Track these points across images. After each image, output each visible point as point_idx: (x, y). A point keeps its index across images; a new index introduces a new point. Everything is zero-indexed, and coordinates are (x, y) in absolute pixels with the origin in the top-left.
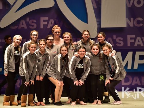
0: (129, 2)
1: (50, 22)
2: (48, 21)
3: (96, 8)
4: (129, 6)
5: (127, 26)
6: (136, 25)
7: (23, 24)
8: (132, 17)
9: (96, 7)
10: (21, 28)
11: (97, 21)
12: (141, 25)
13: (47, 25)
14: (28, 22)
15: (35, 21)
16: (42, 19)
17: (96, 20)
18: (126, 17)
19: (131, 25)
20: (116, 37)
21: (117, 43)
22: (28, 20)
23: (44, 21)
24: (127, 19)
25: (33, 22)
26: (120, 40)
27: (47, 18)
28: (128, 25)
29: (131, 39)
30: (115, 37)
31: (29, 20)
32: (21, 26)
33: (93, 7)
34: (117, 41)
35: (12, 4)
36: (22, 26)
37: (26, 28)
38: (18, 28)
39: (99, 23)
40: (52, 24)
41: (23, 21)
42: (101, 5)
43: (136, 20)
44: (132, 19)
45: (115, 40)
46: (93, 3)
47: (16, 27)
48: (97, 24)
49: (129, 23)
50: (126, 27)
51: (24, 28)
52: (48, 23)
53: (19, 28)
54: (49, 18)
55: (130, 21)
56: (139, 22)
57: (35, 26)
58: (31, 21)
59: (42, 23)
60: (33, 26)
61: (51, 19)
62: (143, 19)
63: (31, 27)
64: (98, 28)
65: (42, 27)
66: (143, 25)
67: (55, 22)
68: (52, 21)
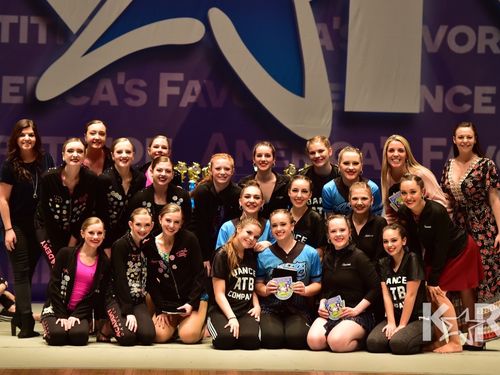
0: (433, 37)
1: (189, 89)
2: (183, 85)
3: (330, 52)
4: (433, 48)
5: (423, 110)
6: (451, 107)
7: (105, 91)
8: (439, 84)
9: (330, 47)
10: (102, 103)
11: (333, 92)
12: (467, 107)
13: (178, 98)
14: (122, 86)
15: (143, 83)
16: (165, 78)
17: (330, 87)
18: (422, 83)
19: (437, 107)
22: (121, 78)
23: (171, 84)
24: (425, 87)
25: (136, 87)
27: (179, 77)
28: (427, 105)
29: (434, 148)
31: (127, 79)
32: (100, 97)
33: (323, 47)
35: (74, 29)
36: (103, 98)
37: (114, 102)
38: (90, 102)
39: (339, 96)
40: (193, 93)
41: (107, 84)
42: (345, 41)
43: (451, 93)
44: (439, 89)
46: (321, 36)
47: (83, 100)
48: (333, 101)
49: (429, 101)
50: (420, 113)
51: (108, 102)
52: (182, 92)
53: (95, 102)
54: (185, 77)
55: (433, 93)
56: (459, 99)
57: (143, 98)
58: (130, 83)
59: (165, 91)
60: (136, 98)
61: (194, 78)
62: (473, 90)
63: (130, 102)
64: (334, 112)
65: (163, 102)
66: (472, 109)
67: (203, 89)
68: (196, 85)
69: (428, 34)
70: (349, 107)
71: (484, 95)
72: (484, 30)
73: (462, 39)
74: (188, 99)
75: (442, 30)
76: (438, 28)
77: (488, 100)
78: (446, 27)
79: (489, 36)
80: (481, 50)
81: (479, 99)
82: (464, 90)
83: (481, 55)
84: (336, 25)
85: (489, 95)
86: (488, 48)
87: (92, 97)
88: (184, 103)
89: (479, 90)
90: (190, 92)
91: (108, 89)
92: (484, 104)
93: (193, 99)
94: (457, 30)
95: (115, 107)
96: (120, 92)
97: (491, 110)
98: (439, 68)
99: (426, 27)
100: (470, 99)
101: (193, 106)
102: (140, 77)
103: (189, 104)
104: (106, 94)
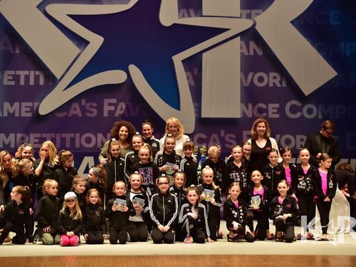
0: (246, 79)
1: (119, 107)
2: (116, 105)
3: (193, 86)
4: (247, 84)
5: (242, 116)
6: (256, 115)
7: (75, 109)
8: (250, 103)
9: (193, 84)
10: (73, 115)
11: (195, 107)
12: (265, 114)
13: (114, 112)
14: (84, 106)
15: (95, 105)
16: (106, 101)
17: (194, 105)
18: (241, 102)
19: (249, 115)
20: (226, 134)
21: (227, 142)
22: (83, 102)
23: (110, 104)
24: (243, 104)
25: (91, 106)
26: (231, 138)
27: (114, 101)
28: (244, 114)
29: (249, 136)
30: (222, 133)
31: (86, 103)
32: (72, 112)
33: (189, 84)
34: (227, 138)
35: (58, 77)
36: (75, 113)
37: (80, 115)
38: (67, 115)
39: (198, 110)
40: (122, 109)
41: (76, 105)
42: (200, 81)
43: (256, 107)
44: (250, 105)
45: (224, 138)
46: (188, 79)
47: (64, 114)
48: (195, 112)
49: (245, 111)
50: (241, 118)
51: (76, 115)
52: (116, 109)
53: (70, 115)
54: (117, 101)
55: (247, 108)
56: (261, 111)
57: (95, 112)
58: (88, 104)
59: (107, 109)
60: (92, 112)
61: (121, 101)
62: (267, 106)
63: (89, 115)
64: (196, 118)
65: (106, 114)
66: (267, 115)
67: (127, 107)
68: (123, 105)
69: (243, 77)
70: (203, 116)
71: (273, 108)
72: (272, 75)
73: (261, 79)
74: (119, 112)
75: (251, 75)
76: (248, 75)
77: (275, 111)
78: (253, 73)
79: (275, 78)
80: (271, 85)
81: (271, 110)
82: (263, 106)
83: (271, 87)
84: (196, 73)
85: (276, 108)
86: (274, 83)
87: (68, 112)
88: (117, 115)
89: (271, 106)
90: (120, 109)
92: (273, 113)
93: (122, 112)
94: (258, 75)
95: (80, 117)
96: (83, 109)
97: (277, 116)
98: (250, 95)
99: (242, 73)
100: (267, 110)
102: (93, 101)
103: (120, 115)
104: (76, 111)
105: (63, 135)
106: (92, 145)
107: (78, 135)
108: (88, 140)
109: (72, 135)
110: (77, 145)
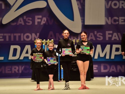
0: (108, 4)
1: (43, 20)
2: (41, 19)
4: (108, 7)
5: (106, 24)
6: (113, 23)
7: (21, 21)
8: (110, 17)
9: (80, 8)
11: (81, 20)
12: (117, 23)
13: (40, 22)
14: (25, 20)
15: (31, 19)
16: (37, 17)
17: (81, 18)
18: (105, 16)
19: (109, 23)
20: (97, 33)
21: (98, 37)
22: (25, 17)
23: (38, 19)
24: (106, 18)
25: (29, 20)
26: (100, 35)
27: (40, 17)
28: (107, 22)
29: (109, 34)
30: (96, 32)
32: (19, 23)
33: (79, 8)
34: (98, 35)
35: (12, 5)
37: (23, 24)
39: (83, 21)
40: (44, 21)
41: (21, 19)
43: (113, 19)
44: (110, 18)
45: (96, 35)
46: (78, 5)
47: (15, 24)
48: (82, 22)
49: (107, 21)
51: (21, 24)
52: (41, 20)
53: (18, 24)
54: (42, 16)
55: (108, 19)
56: (115, 21)
57: (31, 23)
58: (27, 19)
59: (37, 21)
60: (29, 23)
63: (27, 24)
64: (82, 25)
65: (36, 24)
66: (119, 23)
67: (47, 20)
68: (45, 19)
69: (106, 4)
70: (86, 24)
71: (122, 19)
72: (121, 2)
73: (115, 5)
74: (43, 23)
75: (110, 2)
76: (109, 2)
77: (123, 21)
78: (111, 1)
79: (123, 3)
80: (121, 7)
81: (120, 21)
82: (116, 18)
83: (120, 9)
84: (82, 2)
85: (123, 19)
86: (122, 7)
87: (17, 22)
88: (42, 24)
89: (120, 18)
90: (43, 21)
91: (21, 20)
92: (122, 22)
93: (44, 22)
94: (114, 2)
98: (110, 12)
99: (106, 2)
100: (118, 21)
101: (45, 24)
102: (30, 17)
103: (43, 24)
104: (21, 22)
105: (15, 34)
106: (29, 39)
107: (22, 34)
108: (28, 37)
109: (19, 34)
110: (22, 40)
